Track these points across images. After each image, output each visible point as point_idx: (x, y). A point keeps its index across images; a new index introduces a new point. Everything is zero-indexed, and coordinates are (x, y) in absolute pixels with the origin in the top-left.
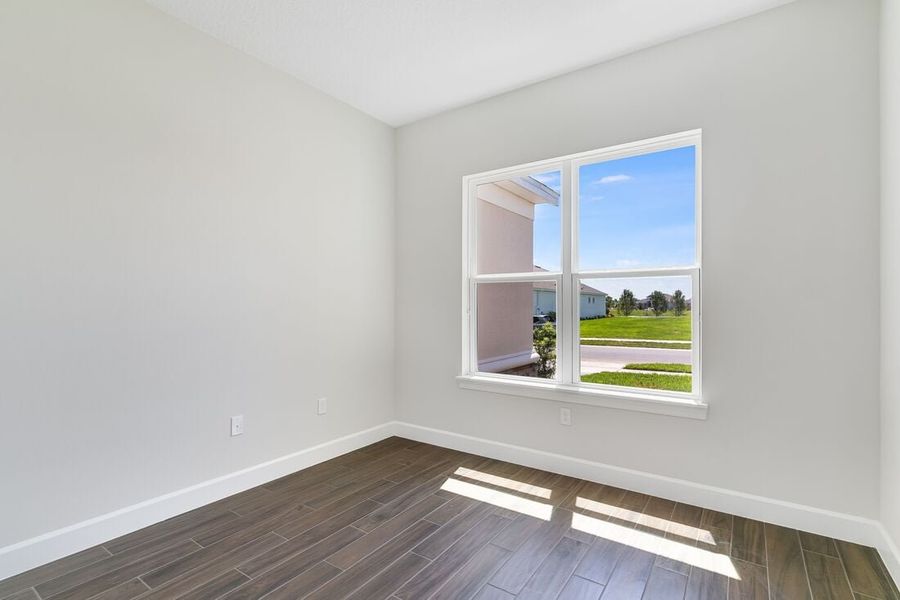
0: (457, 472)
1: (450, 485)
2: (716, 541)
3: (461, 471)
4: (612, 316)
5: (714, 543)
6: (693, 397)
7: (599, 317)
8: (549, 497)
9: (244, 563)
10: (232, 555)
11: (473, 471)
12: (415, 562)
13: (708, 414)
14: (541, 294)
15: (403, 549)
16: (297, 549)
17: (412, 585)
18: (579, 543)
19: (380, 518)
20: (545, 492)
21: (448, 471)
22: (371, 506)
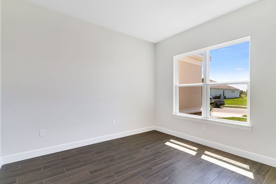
0: (170, 141)
1: (168, 144)
2: (250, 168)
3: (172, 140)
4: (242, 97)
5: (249, 169)
6: (247, 124)
7: (236, 98)
8: (196, 150)
9: (115, 153)
10: (112, 151)
11: (175, 141)
12: (154, 159)
13: (252, 129)
14: (212, 90)
15: (152, 156)
16: (126, 152)
17: (152, 164)
18: (202, 162)
19: (147, 148)
20: (196, 149)
21: (168, 140)
22: (145, 146)
